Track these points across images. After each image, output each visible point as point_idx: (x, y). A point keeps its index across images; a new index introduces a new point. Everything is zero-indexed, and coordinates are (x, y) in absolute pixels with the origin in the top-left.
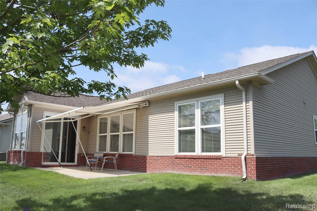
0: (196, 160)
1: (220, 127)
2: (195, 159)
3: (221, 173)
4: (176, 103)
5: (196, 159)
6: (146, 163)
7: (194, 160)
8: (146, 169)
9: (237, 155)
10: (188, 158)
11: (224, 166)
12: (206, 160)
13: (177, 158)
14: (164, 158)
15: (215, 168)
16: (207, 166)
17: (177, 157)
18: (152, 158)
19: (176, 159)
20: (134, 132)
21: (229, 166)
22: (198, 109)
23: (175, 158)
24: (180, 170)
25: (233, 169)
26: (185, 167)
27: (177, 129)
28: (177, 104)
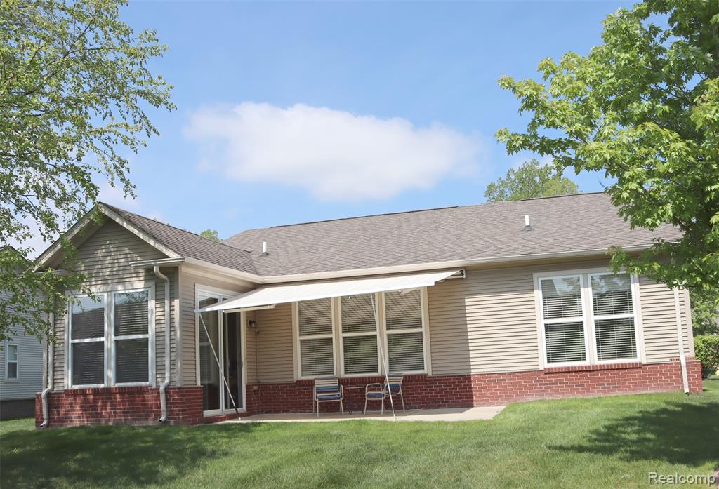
0: (592, 373)
1: (633, 318)
2: (590, 371)
3: (644, 389)
4: (535, 275)
5: (593, 371)
6: (471, 388)
7: (589, 374)
8: (472, 401)
9: (668, 359)
10: (575, 372)
11: (648, 378)
12: (612, 372)
13: (549, 372)
14: (518, 376)
15: (632, 383)
16: (615, 381)
17: (551, 371)
18: (486, 378)
19: (547, 376)
20: (424, 329)
21: (657, 378)
22: (588, 287)
23: (546, 374)
24: (559, 393)
25: (664, 381)
26: (569, 386)
27: (541, 322)
28: (538, 278)
